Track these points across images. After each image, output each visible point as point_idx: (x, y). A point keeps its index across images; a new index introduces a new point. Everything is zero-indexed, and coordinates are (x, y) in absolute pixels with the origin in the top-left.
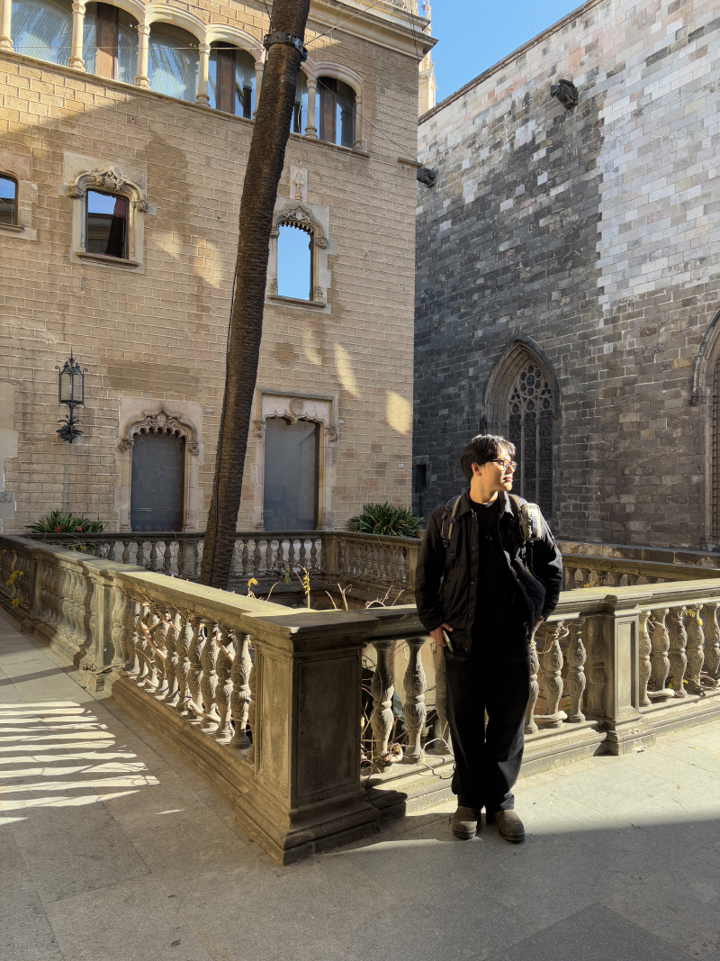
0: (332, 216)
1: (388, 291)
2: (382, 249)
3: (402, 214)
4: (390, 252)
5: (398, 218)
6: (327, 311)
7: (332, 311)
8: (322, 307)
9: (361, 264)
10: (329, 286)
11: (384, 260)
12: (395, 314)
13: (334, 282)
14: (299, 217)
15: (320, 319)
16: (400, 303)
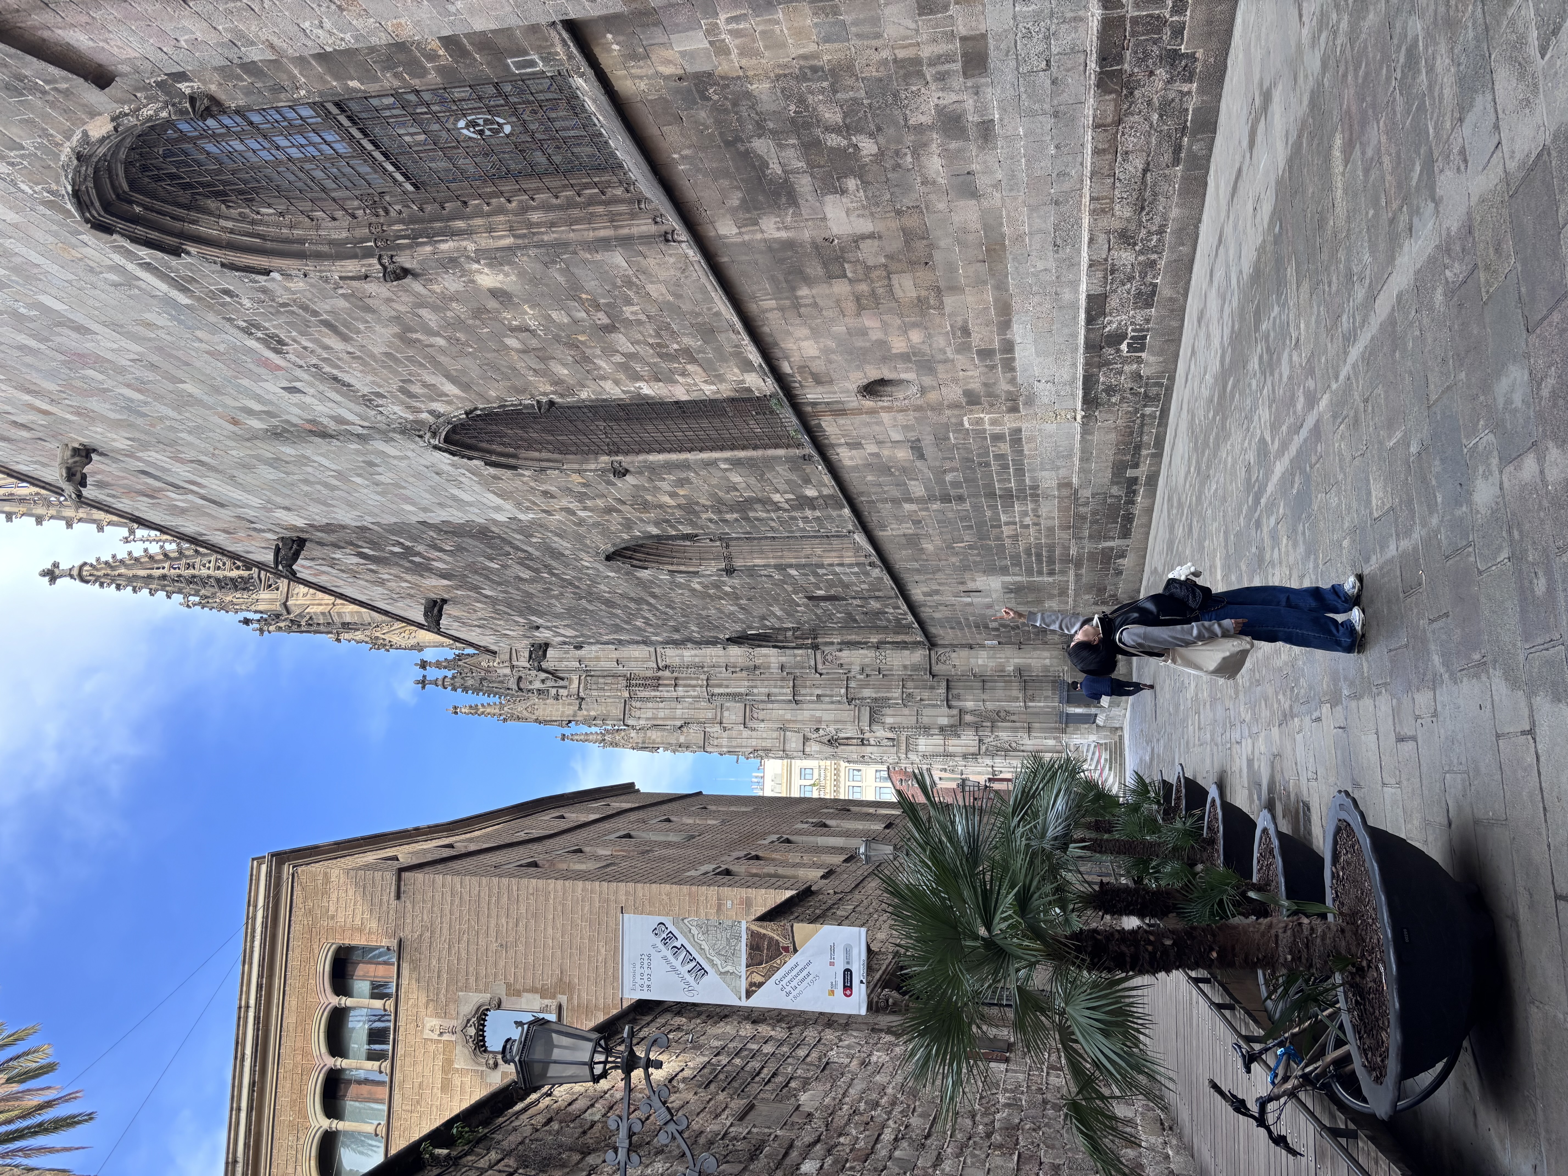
0: (467, 988)
1: (535, 916)
2: (493, 922)
3: (452, 895)
4: (494, 913)
5: (457, 901)
6: (563, 999)
7: (564, 993)
8: (560, 1007)
9: (511, 953)
10: (537, 996)
11: (504, 921)
12: (560, 908)
13: (533, 990)
14: (472, 1031)
15: (573, 1010)
16: (547, 900)
